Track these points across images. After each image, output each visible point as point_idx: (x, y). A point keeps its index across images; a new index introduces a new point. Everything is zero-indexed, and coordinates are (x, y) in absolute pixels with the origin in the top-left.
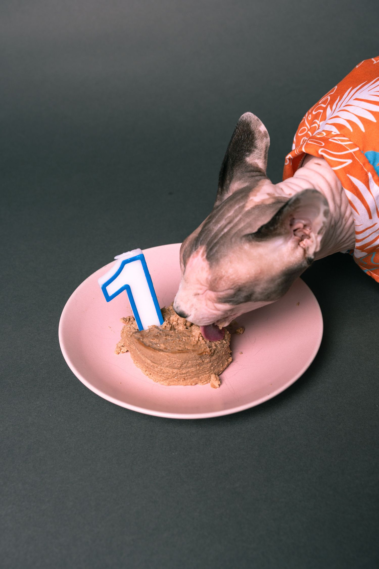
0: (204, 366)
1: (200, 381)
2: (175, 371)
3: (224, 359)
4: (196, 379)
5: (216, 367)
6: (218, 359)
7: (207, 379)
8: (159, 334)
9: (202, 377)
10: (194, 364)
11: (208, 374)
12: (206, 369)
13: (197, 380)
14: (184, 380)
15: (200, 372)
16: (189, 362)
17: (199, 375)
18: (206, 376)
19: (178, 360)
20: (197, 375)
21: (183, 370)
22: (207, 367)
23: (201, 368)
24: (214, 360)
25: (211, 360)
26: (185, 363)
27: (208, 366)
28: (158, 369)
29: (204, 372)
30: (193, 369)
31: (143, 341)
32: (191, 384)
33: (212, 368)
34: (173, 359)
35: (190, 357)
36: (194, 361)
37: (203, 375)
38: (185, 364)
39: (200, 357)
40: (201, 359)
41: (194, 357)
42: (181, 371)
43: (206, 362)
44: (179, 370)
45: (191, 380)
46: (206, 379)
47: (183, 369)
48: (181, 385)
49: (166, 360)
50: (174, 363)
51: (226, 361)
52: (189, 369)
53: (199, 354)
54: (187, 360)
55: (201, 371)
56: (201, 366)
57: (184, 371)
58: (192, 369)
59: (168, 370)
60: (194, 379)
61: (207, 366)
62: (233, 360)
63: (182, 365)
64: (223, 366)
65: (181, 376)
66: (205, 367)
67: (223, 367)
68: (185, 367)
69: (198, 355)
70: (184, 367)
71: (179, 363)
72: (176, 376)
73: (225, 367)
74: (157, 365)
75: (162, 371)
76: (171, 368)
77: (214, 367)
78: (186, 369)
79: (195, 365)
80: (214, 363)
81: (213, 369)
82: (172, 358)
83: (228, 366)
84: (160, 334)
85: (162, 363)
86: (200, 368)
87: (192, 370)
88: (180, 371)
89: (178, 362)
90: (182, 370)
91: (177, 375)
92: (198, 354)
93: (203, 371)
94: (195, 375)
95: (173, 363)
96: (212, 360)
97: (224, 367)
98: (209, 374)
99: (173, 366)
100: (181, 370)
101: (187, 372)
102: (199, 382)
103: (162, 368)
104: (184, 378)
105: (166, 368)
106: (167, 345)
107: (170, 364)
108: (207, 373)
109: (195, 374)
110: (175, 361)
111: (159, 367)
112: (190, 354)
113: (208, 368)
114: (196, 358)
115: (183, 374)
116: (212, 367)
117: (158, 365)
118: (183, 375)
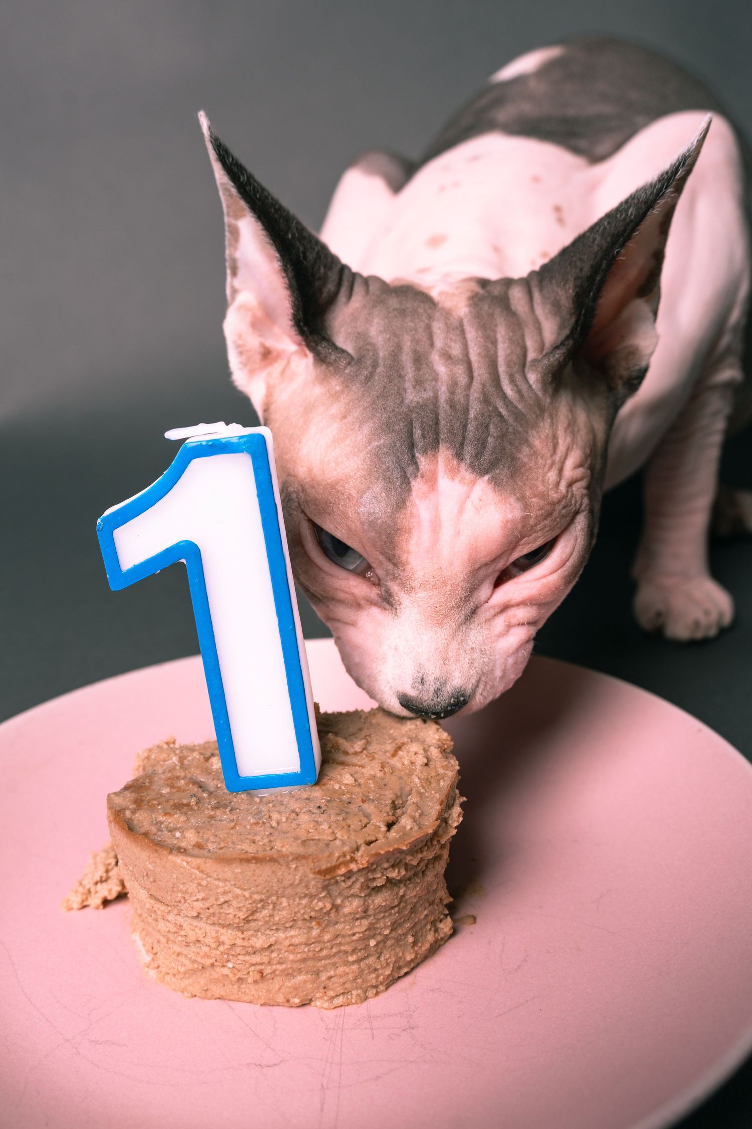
0: (339, 927)
1: (322, 990)
2: (227, 936)
3: (422, 917)
4: (305, 982)
5: (389, 943)
6: (398, 912)
7: (347, 986)
8: (193, 801)
9: (332, 973)
10: (299, 915)
11: (354, 962)
12: (348, 943)
13: (309, 986)
14: (258, 976)
15: (324, 953)
16: (281, 904)
17: (319, 964)
18: (348, 974)
19: (238, 891)
20: (310, 963)
21: (256, 936)
22: (354, 934)
23: (327, 937)
24: (380, 912)
25: (368, 906)
26: (263, 907)
27: (356, 930)
28: (170, 925)
29: (339, 952)
30: (296, 936)
31: (134, 817)
32: (288, 1001)
33: (372, 943)
34: (218, 887)
35: (286, 883)
36: (300, 898)
37: (334, 964)
38: (265, 912)
39: (325, 888)
40: (329, 894)
41: (301, 880)
42: (249, 939)
43: (346, 910)
44: (239, 934)
45: (288, 984)
46: (344, 983)
47: (257, 931)
48: (250, 1002)
49: (192, 887)
50: (222, 900)
51: (429, 927)
52: (281, 935)
53: (320, 872)
54: (272, 895)
55: (326, 948)
56: (327, 926)
57: (259, 942)
58: (293, 933)
59: (200, 929)
60: (301, 978)
61: (351, 929)
62: (455, 932)
63: (253, 913)
64: (415, 943)
65: (247, 958)
66: (343, 932)
67: (416, 948)
68: (266, 922)
69: (314, 873)
70: (260, 923)
71: (241, 905)
72: (231, 957)
73: (424, 949)
74: (163, 908)
75: (182, 933)
76: (214, 924)
77: (379, 938)
78: (268, 932)
79: (304, 919)
80: (381, 924)
81: (375, 946)
82: (217, 882)
83: (435, 948)
84: (199, 801)
85: (180, 902)
86: (322, 931)
87: (292, 937)
88: (243, 939)
89: (237, 896)
90: (252, 935)
91: (233, 953)
92: (317, 870)
93: (334, 950)
94: (304, 960)
95: (219, 903)
96: (372, 907)
97: (420, 947)
98: (360, 968)
99: (220, 913)
100: (247, 934)
101: (270, 946)
102: (318, 995)
103: (180, 920)
104: (261, 972)
105: (195, 923)
106: (208, 835)
107: (207, 904)
108: (351, 959)
109: (305, 956)
110: (225, 893)
111: (171, 917)
112: (284, 868)
113: (354, 938)
114: (307, 887)
115: (254, 953)
116: (373, 937)
117: (170, 908)
118: (256, 959)
